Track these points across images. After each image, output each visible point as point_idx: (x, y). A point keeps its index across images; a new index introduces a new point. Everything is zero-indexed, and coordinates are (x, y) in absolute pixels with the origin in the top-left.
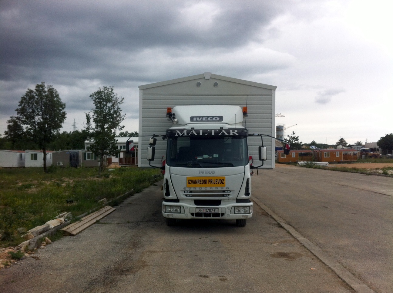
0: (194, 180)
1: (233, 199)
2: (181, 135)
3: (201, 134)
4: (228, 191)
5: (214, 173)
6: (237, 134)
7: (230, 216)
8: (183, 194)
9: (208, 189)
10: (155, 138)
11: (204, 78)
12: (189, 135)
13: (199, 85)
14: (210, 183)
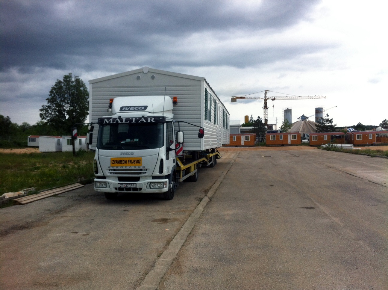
0: (116, 161)
1: (149, 176)
2: (108, 122)
3: (124, 122)
4: (144, 169)
5: (133, 155)
6: (153, 121)
7: (146, 190)
8: (109, 172)
9: (128, 168)
10: (93, 125)
11: (143, 72)
12: (115, 122)
13: (138, 78)
14: (129, 163)
